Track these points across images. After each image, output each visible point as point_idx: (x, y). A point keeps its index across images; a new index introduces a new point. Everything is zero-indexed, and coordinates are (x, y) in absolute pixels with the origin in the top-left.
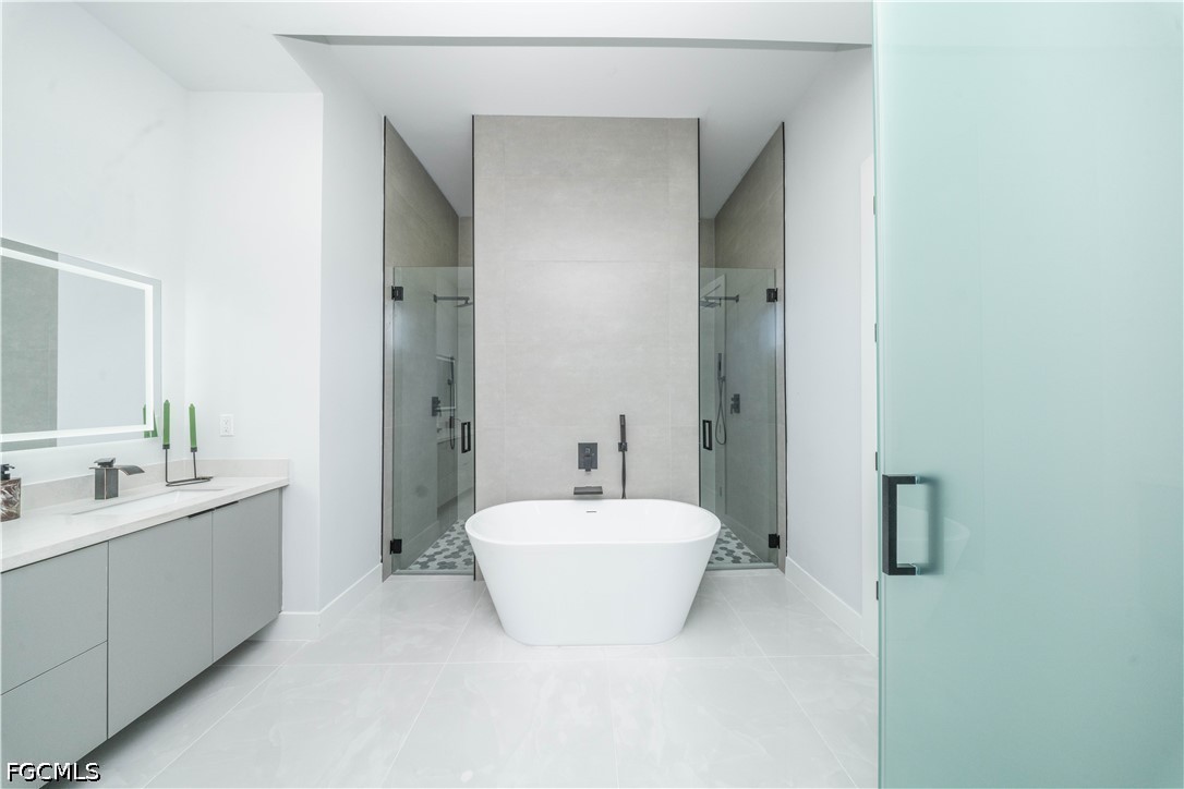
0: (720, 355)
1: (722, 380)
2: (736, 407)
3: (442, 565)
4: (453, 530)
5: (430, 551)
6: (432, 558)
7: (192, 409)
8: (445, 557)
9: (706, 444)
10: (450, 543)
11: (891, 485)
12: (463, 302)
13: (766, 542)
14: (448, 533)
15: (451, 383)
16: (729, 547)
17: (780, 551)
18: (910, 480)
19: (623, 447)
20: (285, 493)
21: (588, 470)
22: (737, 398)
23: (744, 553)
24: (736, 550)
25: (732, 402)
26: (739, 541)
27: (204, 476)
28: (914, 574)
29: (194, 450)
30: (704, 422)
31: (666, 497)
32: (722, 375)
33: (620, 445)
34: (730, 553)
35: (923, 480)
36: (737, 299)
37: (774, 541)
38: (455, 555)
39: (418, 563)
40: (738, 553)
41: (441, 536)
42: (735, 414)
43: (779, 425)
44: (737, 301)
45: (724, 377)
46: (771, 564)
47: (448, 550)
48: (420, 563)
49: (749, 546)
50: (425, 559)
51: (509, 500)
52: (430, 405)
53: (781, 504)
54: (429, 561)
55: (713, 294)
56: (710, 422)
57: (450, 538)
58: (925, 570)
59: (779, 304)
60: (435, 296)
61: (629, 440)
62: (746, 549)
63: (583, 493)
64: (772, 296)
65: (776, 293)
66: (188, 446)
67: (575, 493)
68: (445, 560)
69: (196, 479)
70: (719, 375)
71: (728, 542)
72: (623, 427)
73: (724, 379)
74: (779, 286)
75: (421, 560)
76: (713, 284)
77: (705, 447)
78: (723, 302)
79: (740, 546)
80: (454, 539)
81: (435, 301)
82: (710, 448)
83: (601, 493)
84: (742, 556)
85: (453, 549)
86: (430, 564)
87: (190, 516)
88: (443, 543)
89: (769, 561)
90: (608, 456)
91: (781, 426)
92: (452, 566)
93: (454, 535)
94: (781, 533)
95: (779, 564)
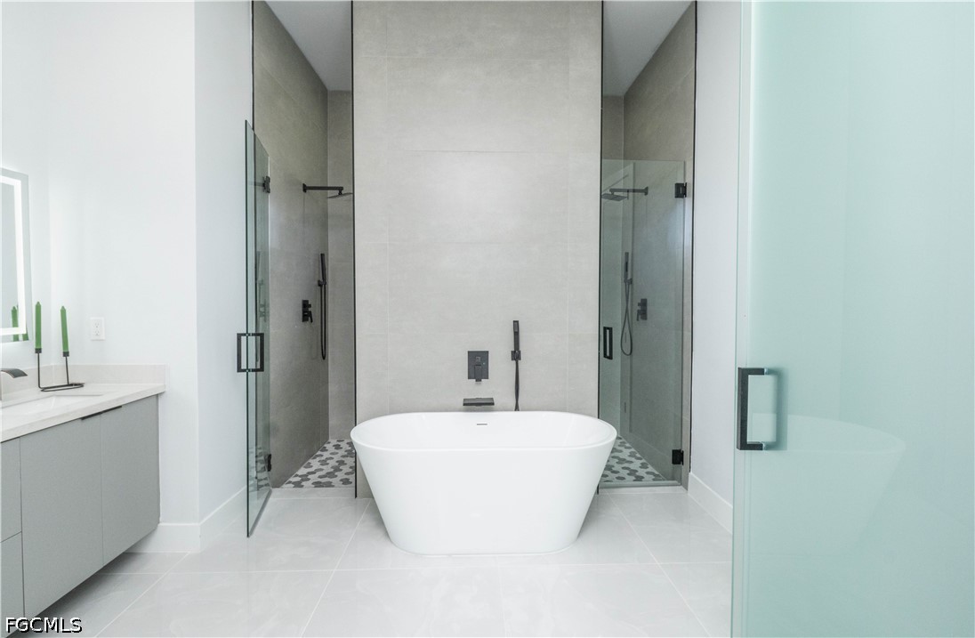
0: (627, 254)
1: (629, 282)
2: (643, 313)
3: (318, 484)
4: (325, 450)
5: (303, 471)
6: (305, 478)
7: (63, 311)
8: (320, 477)
9: (607, 352)
10: (324, 463)
11: (744, 375)
12: (337, 192)
13: (670, 458)
14: (319, 453)
15: (322, 284)
16: (632, 467)
17: (684, 467)
18: (760, 372)
19: (516, 356)
20: (161, 400)
21: (478, 380)
22: (644, 303)
23: (648, 473)
24: (639, 470)
25: (639, 308)
26: (643, 461)
27: (77, 382)
28: (762, 449)
29: (66, 354)
30: (605, 329)
31: (563, 410)
32: (629, 278)
33: (513, 353)
34: (632, 472)
35: (771, 372)
36: (646, 191)
37: (678, 457)
38: (330, 475)
39: (290, 482)
40: (641, 472)
41: (312, 455)
42: (641, 321)
43: (685, 332)
44: (646, 194)
45: (631, 279)
46: (675, 482)
47: (322, 470)
48: (293, 483)
49: (652, 466)
50: (298, 479)
51: (393, 412)
52: (300, 309)
53: (686, 418)
54: (303, 480)
55: (620, 186)
56: (610, 329)
57: (323, 458)
58: (770, 447)
59: (688, 200)
60: (304, 185)
61: (522, 348)
62: (650, 469)
63: (472, 405)
64: (681, 191)
65: (685, 187)
66: (61, 351)
67: (464, 405)
68: (320, 480)
69: (68, 385)
70: (626, 276)
71: (631, 462)
72: (516, 334)
73: (631, 282)
74: (689, 180)
75: (293, 479)
76: (621, 172)
77: (605, 356)
78: (631, 194)
79: (644, 466)
80: (327, 459)
81: (305, 190)
82: (610, 357)
83: (493, 404)
84: (645, 475)
85: (327, 469)
86: (303, 483)
87: (83, 418)
88: (315, 463)
89: (673, 479)
90: (500, 365)
91: (687, 334)
92: (329, 485)
93: (326, 455)
94: (685, 449)
95: (682, 481)
